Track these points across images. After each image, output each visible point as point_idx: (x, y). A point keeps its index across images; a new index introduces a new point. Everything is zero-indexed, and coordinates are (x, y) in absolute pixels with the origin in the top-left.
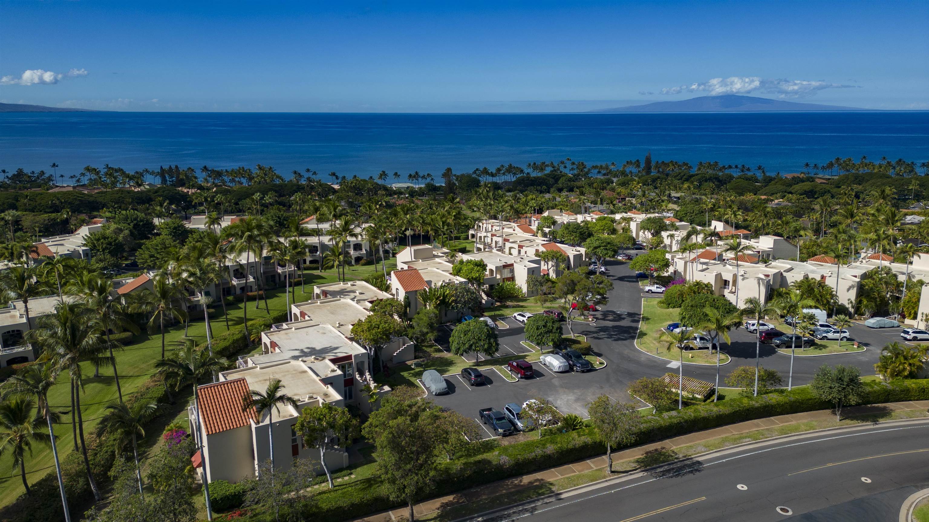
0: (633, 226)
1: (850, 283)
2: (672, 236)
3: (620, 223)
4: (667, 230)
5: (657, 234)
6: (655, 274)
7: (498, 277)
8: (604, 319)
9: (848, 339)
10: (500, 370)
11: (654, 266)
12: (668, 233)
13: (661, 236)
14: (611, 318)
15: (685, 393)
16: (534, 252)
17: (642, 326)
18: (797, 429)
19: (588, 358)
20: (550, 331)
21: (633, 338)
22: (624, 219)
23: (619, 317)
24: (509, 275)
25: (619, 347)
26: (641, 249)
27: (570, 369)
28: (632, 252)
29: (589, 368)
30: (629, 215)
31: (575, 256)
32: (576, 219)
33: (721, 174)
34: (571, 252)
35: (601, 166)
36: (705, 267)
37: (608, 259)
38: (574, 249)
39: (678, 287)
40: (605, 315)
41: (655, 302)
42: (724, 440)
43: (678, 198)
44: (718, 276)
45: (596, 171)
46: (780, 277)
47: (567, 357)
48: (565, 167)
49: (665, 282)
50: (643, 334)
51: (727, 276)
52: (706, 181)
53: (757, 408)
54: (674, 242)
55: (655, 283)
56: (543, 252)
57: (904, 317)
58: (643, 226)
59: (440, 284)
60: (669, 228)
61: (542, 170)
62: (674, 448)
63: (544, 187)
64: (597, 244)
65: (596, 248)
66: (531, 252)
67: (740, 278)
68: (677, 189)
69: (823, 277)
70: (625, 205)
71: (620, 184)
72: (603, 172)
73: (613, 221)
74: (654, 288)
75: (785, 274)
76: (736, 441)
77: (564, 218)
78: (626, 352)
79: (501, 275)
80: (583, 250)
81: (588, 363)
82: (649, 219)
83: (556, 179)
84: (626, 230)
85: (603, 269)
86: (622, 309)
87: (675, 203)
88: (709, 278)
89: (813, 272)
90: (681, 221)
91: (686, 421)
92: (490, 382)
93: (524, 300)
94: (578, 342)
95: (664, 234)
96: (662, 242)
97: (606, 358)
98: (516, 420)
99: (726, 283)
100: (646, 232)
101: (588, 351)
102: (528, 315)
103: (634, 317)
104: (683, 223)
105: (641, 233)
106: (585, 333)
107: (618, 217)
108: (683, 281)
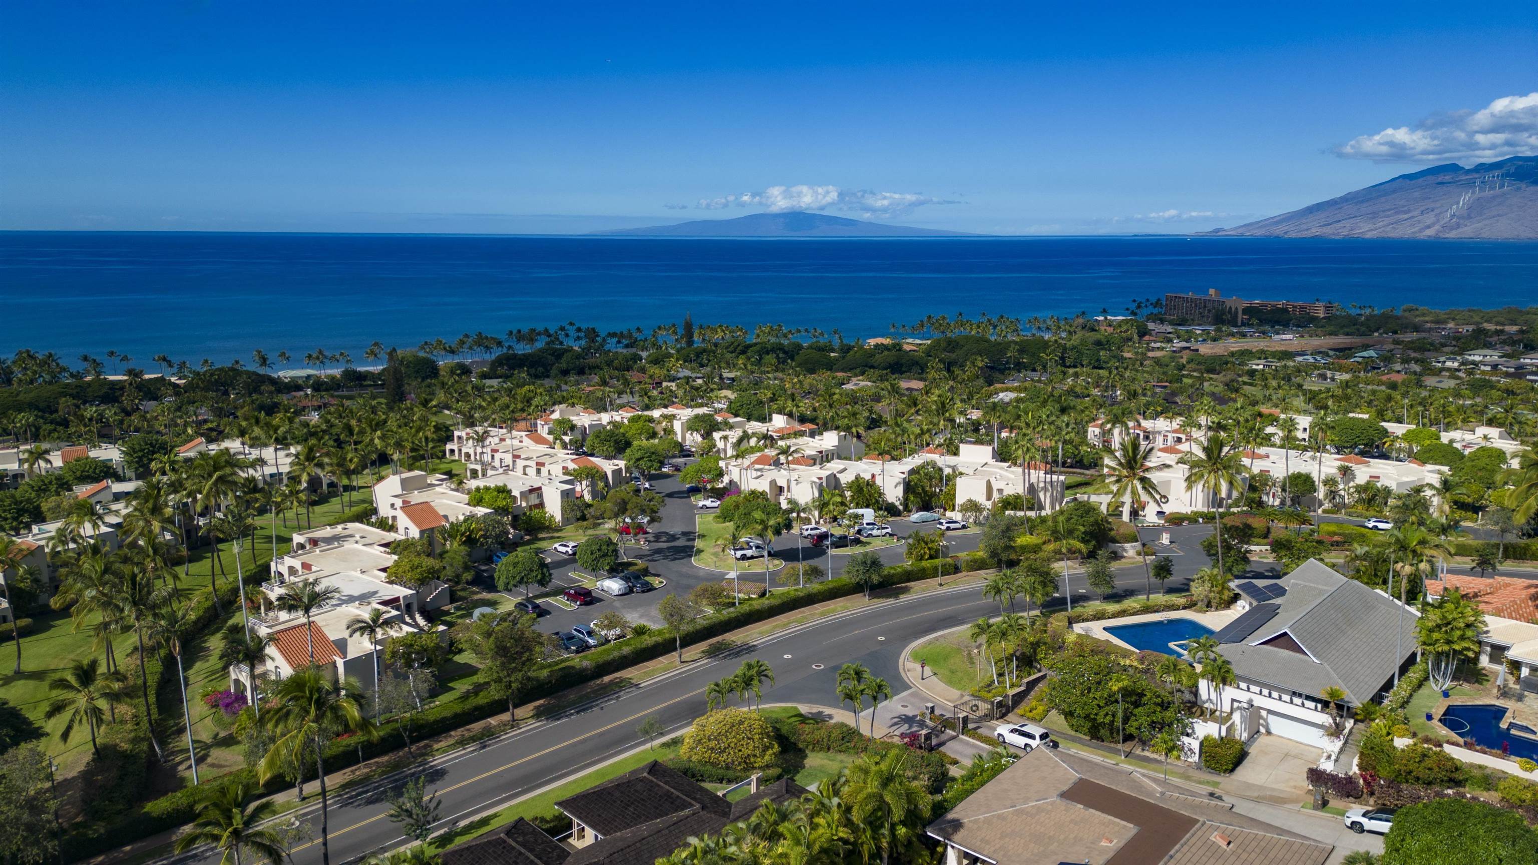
0: (677, 426)
1: (897, 480)
2: (725, 438)
3: (659, 423)
4: (720, 430)
5: (707, 435)
6: (709, 486)
7: (524, 504)
8: (656, 541)
9: (891, 535)
10: (557, 601)
11: (707, 477)
12: (721, 433)
13: (713, 439)
14: (664, 539)
15: (741, 595)
16: (561, 471)
17: (698, 544)
18: (834, 611)
19: (647, 578)
20: (605, 555)
21: (691, 556)
22: (665, 417)
23: (673, 538)
24: (537, 502)
25: (678, 566)
26: (689, 456)
27: (629, 591)
28: (680, 461)
29: (649, 588)
30: (670, 411)
31: (613, 472)
32: (600, 420)
33: (786, 342)
34: (608, 467)
35: (622, 333)
36: (759, 473)
37: (653, 472)
38: (611, 462)
39: (734, 498)
40: (658, 537)
41: (710, 518)
42: (775, 627)
43: (733, 379)
44: (773, 483)
45: (614, 340)
46: (833, 480)
47: (626, 579)
48: (567, 335)
49: (719, 494)
50: (700, 551)
51: (782, 482)
52: (768, 354)
53: (802, 598)
54: (729, 445)
55: (709, 497)
56: (574, 470)
57: (945, 510)
58: (692, 425)
59: (461, 518)
60: (722, 426)
61: (532, 340)
62: (733, 638)
63: (541, 369)
64: (639, 455)
65: (638, 460)
66: (557, 470)
67: (793, 484)
68: (731, 366)
69: (873, 476)
70: (661, 393)
71: (651, 362)
72: (625, 342)
73: (651, 420)
74: (708, 503)
75: (838, 475)
76: (785, 626)
77: (584, 419)
78: (684, 570)
79: (527, 502)
80: (622, 464)
81: (647, 583)
82: (697, 417)
83: (558, 355)
84: (669, 431)
85: (647, 485)
86: (676, 529)
87: (729, 387)
88: (763, 486)
89: (865, 471)
90: (736, 416)
91: (742, 615)
92: (549, 613)
93: (558, 529)
94: (635, 564)
95: (716, 435)
96: (715, 446)
97: (665, 578)
98: (587, 638)
99: (781, 489)
100: (695, 434)
101: (646, 572)
102: (571, 544)
103: (690, 535)
104: (739, 419)
105: (688, 435)
106: (640, 557)
107: (656, 414)
108: (738, 491)
